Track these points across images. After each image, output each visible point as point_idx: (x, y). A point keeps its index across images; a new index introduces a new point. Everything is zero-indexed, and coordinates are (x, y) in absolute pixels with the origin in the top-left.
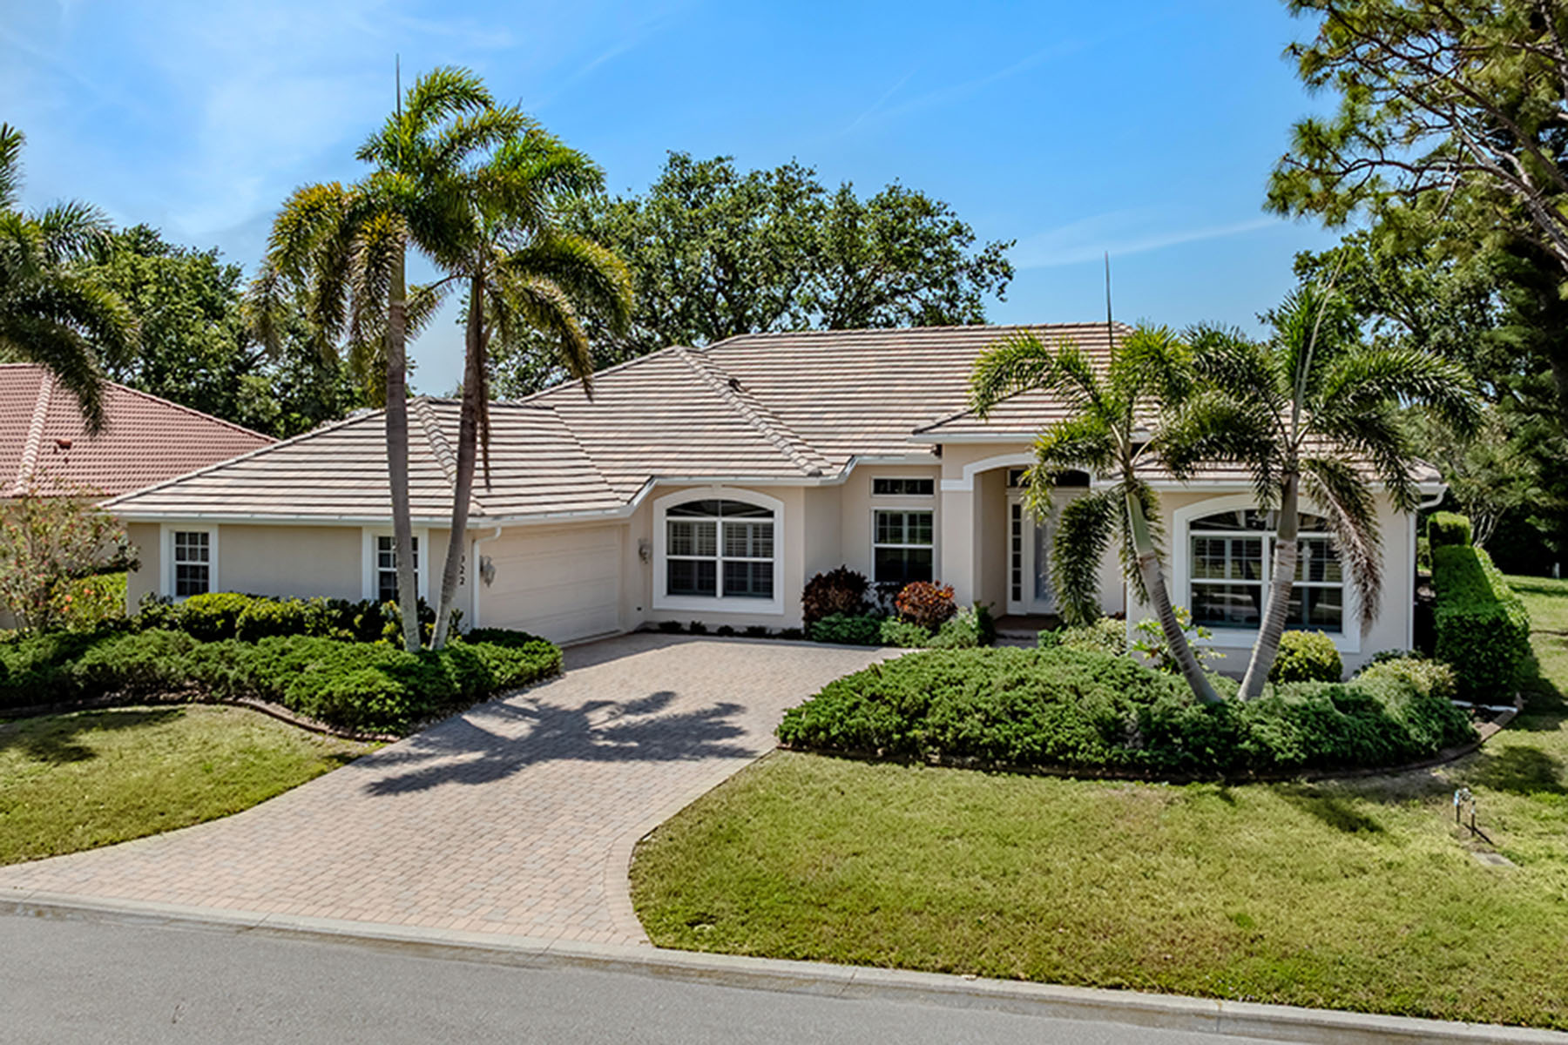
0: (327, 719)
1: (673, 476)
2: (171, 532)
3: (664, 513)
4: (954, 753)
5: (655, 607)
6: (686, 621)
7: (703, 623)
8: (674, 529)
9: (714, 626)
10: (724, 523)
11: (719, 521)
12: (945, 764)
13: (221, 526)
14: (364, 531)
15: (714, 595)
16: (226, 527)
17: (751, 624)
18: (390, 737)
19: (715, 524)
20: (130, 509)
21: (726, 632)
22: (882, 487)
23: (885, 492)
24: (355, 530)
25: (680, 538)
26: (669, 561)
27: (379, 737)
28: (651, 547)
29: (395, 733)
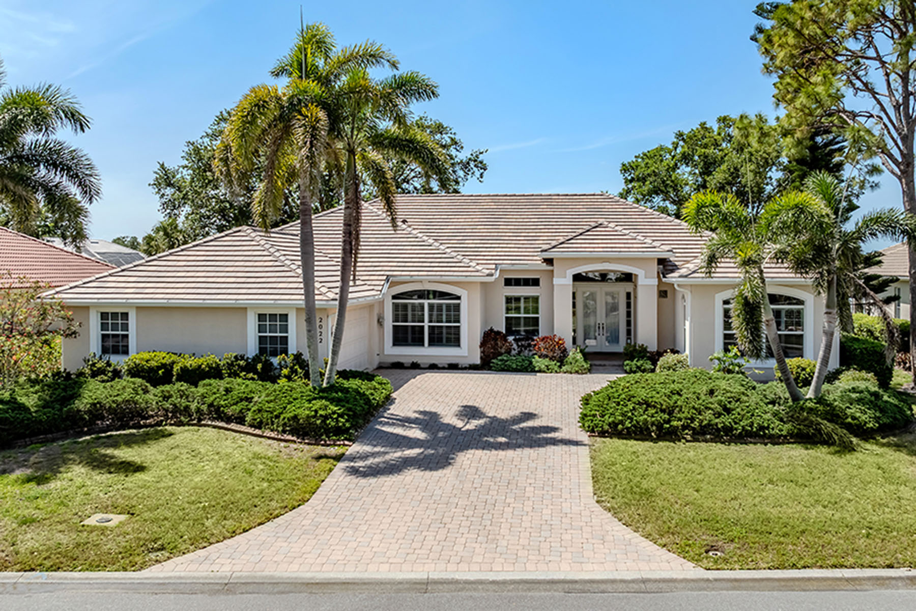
0: (292, 433)
1: (401, 275)
2: (97, 312)
3: (391, 298)
4: (698, 434)
5: (386, 353)
6: (407, 361)
7: (419, 362)
8: (396, 307)
9: (424, 364)
10: (429, 304)
11: (426, 302)
12: (695, 440)
13: (138, 308)
14: (248, 310)
15: (423, 345)
16: (140, 309)
17: (449, 362)
18: (346, 443)
19: (423, 304)
20: (69, 297)
21: (433, 367)
22: (508, 282)
23: (510, 285)
24: (242, 310)
25: (400, 312)
26: (394, 326)
27: (338, 443)
28: (383, 318)
29: (349, 440)
